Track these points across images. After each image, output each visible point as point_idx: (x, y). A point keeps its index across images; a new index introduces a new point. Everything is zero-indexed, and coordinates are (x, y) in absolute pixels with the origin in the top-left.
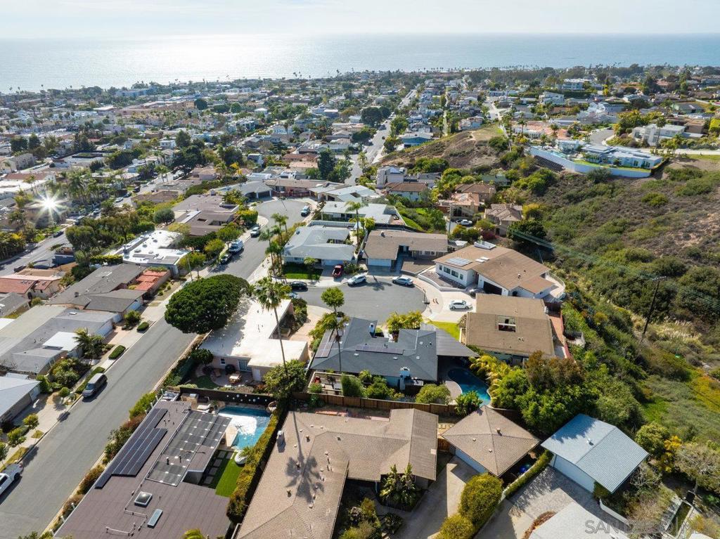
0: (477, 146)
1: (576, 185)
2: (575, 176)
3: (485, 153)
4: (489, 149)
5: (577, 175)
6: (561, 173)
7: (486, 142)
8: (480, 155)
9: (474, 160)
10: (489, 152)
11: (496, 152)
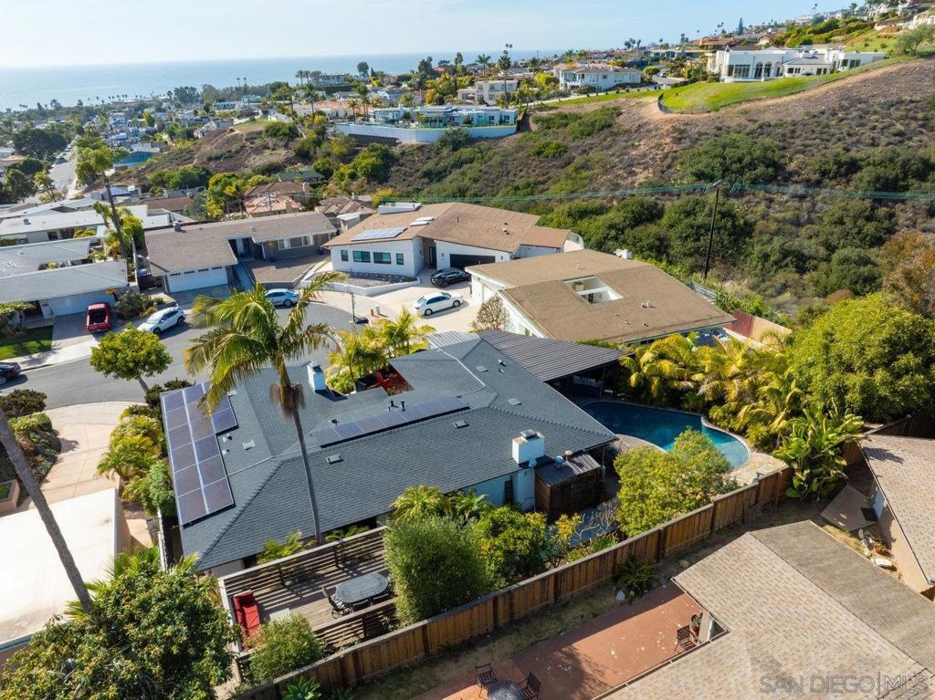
0: (247, 140)
1: (428, 158)
2: (421, 148)
3: (266, 147)
4: (271, 142)
5: (423, 146)
6: (398, 147)
7: (260, 133)
8: (258, 151)
9: (251, 159)
10: (271, 145)
11: (282, 143)
